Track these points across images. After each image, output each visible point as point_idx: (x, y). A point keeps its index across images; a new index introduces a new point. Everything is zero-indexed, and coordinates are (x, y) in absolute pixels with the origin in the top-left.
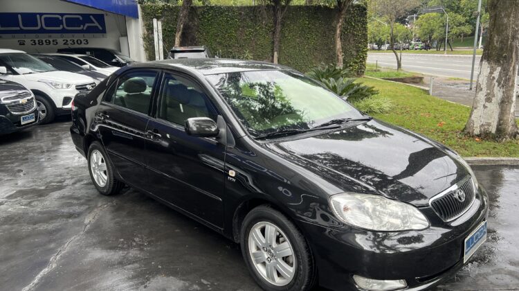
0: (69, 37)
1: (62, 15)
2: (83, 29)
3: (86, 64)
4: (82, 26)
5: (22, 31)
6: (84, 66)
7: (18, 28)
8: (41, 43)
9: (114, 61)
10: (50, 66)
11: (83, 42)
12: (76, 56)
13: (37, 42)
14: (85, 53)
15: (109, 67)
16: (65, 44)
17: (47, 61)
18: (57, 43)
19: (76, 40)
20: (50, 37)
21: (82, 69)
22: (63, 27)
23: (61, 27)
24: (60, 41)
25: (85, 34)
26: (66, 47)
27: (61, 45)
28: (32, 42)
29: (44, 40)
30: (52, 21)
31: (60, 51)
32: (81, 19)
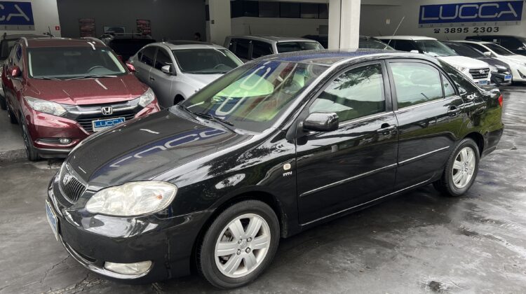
0: (480, 25)
1: (479, 4)
2: (496, 17)
3: (488, 51)
4: (497, 14)
5: (440, 21)
6: (486, 53)
7: (437, 19)
8: (453, 31)
9: (520, 49)
10: (453, 51)
11: (493, 29)
12: (480, 43)
13: (450, 30)
14: (492, 41)
15: (512, 54)
16: (475, 32)
17: (452, 47)
18: (468, 31)
19: (486, 27)
20: (463, 25)
21: (483, 55)
22: (478, 16)
23: (476, 16)
24: (471, 29)
25: (498, 22)
26: (475, 34)
27: (471, 33)
28: (446, 31)
29: (456, 28)
30: (469, 11)
31: (468, 38)
32: (498, 6)
